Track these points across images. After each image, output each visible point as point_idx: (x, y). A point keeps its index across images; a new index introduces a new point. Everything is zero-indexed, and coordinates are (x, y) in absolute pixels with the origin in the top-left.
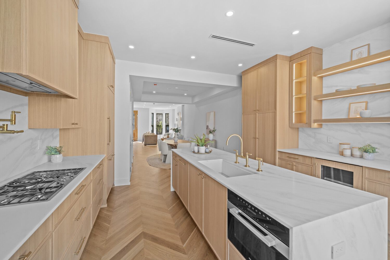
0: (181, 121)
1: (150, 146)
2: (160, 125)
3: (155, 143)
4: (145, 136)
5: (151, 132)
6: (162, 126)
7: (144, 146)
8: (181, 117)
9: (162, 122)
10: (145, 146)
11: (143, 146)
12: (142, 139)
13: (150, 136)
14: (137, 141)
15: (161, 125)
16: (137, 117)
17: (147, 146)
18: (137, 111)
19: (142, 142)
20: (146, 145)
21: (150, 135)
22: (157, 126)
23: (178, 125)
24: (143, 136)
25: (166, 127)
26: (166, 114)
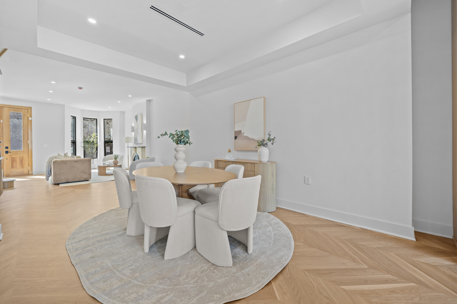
0: (145, 132)
1: (72, 186)
2: (93, 141)
3: (85, 176)
4: (54, 162)
5: (70, 154)
6: (97, 143)
7: (51, 187)
8: (145, 122)
9: (97, 135)
10: (57, 187)
11: (48, 186)
12: (45, 169)
13: (70, 161)
14: (32, 175)
15: (95, 140)
16: (31, 121)
17: (61, 185)
18: (31, 108)
19: (44, 177)
20: (58, 184)
21: (69, 159)
22: (86, 142)
23: (136, 139)
24: (49, 163)
25: (106, 144)
26: (104, 119)
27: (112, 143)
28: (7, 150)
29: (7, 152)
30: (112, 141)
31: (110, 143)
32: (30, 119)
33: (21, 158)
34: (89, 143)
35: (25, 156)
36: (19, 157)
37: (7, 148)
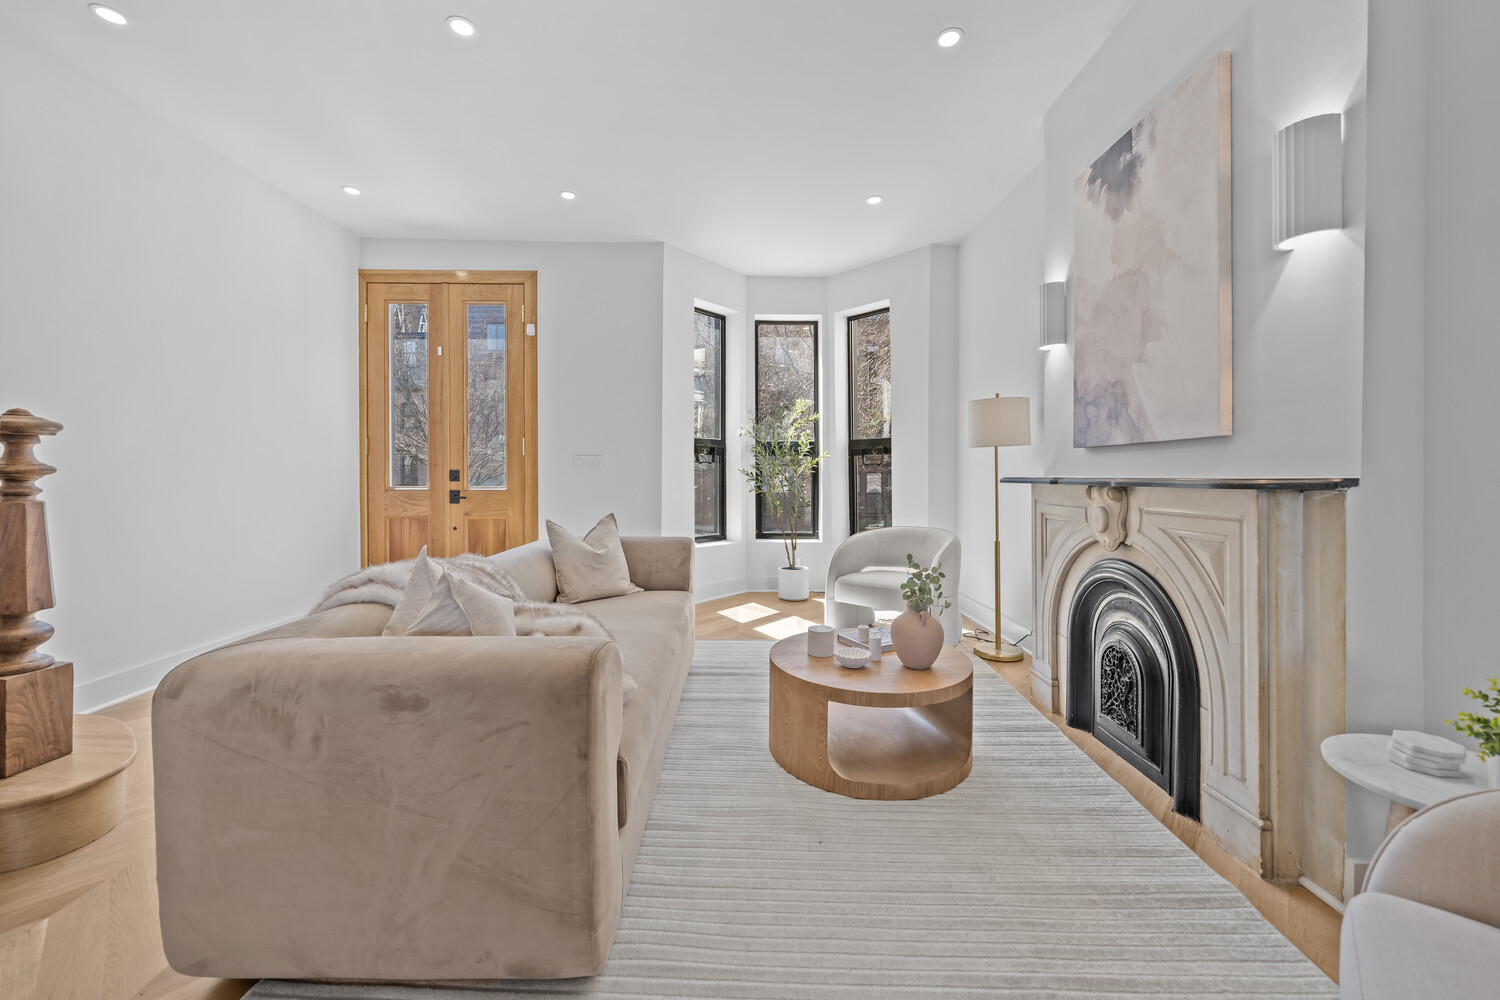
2: (795, 446)
6: (814, 453)
9: (815, 410)
15: (804, 438)
16: (534, 339)
18: (534, 275)
22: (764, 450)
25: (857, 459)
26: (850, 319)
27: (888, 451)
28: (455, 486)
29: (455, 497)
30: (889, 440)
31: (879, 452)
32: (530, 330)
33: (502, 526)
34: (773, 453)
35: (513, 518)
36: (495, 521)
37: (455, 476)
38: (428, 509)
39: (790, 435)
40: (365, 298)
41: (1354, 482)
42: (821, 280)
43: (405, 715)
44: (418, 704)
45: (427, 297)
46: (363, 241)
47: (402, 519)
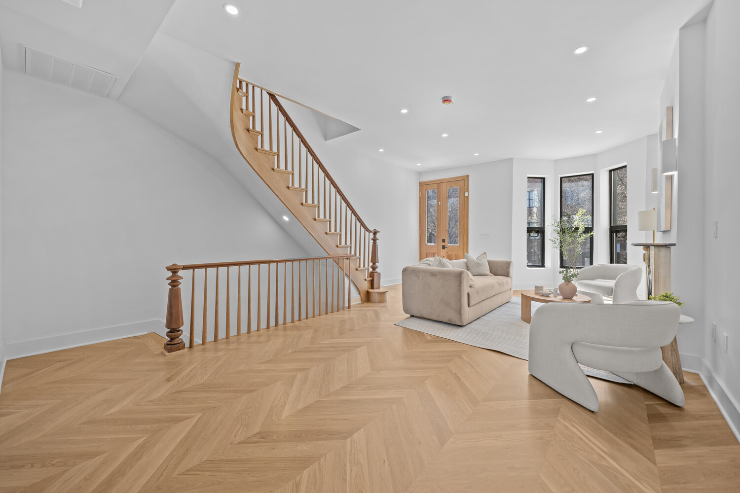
2: (577, 229)
13: (425, 272)
16: (468, 197)
18: (467, 176)
25: (614, 235)
26: (611, 171)
27: (625, 231)
28: (444, 244)
29: (444, 247)
30: (626, 226)
31: (622, 231)
32: (466, 194)
33: (457, 257)
34: (565, 232)
35: (460, 253)
36: (455, 255)
37: (444, 241)
38: (436, 251)
39: (575, 224)
40: (421, 190)
41: (674, 245)
42: (594, 156)
43: (434, 277)
44: (435, 275)
45: (436, 187)
46: (420, 173)
47: (429, 253)
